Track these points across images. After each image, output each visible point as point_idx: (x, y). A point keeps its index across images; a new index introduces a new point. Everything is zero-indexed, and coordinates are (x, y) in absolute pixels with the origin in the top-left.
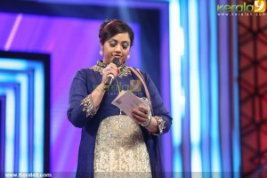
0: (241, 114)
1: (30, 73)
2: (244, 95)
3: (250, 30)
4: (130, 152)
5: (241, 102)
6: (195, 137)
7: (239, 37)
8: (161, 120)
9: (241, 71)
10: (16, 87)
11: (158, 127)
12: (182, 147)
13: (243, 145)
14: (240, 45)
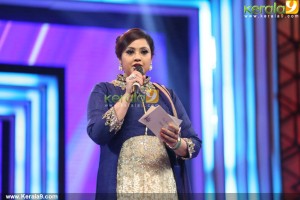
0: (281, 135)
1: (42, 90)
2: (285, 113)
3: (291, 39)
4: (156, 178)
5: (282, 122)
6: (230, 162)
7: (279, 47)
8: (190, 143)
9: (281, 86)
10: (27, 106)
11: (187, 150)
12: (215, 172)
13: (284, 170)
14: (280, 56)
